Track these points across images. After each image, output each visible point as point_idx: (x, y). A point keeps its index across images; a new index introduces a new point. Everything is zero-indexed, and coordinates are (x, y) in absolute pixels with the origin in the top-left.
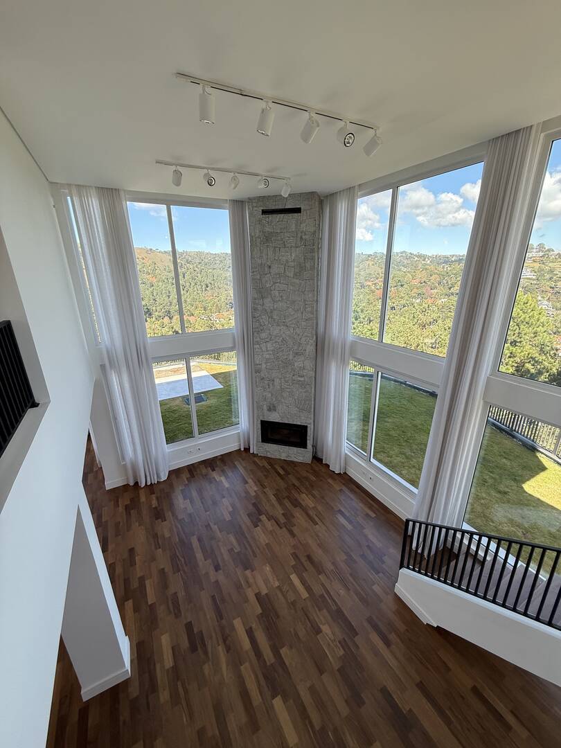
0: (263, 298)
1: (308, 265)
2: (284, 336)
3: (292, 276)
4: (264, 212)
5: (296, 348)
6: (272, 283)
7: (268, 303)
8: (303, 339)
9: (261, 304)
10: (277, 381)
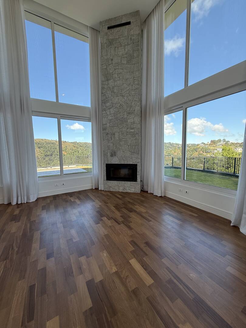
0: (108, 80)
1: (135, 55)
2: (121, 103)
3: (125, 63)
4: (109, 28)
5: (128, 109)
6: (113, 69)
7: (111, 83)
8: (133, 103)
9: (107, 84)
10: (117, 135)
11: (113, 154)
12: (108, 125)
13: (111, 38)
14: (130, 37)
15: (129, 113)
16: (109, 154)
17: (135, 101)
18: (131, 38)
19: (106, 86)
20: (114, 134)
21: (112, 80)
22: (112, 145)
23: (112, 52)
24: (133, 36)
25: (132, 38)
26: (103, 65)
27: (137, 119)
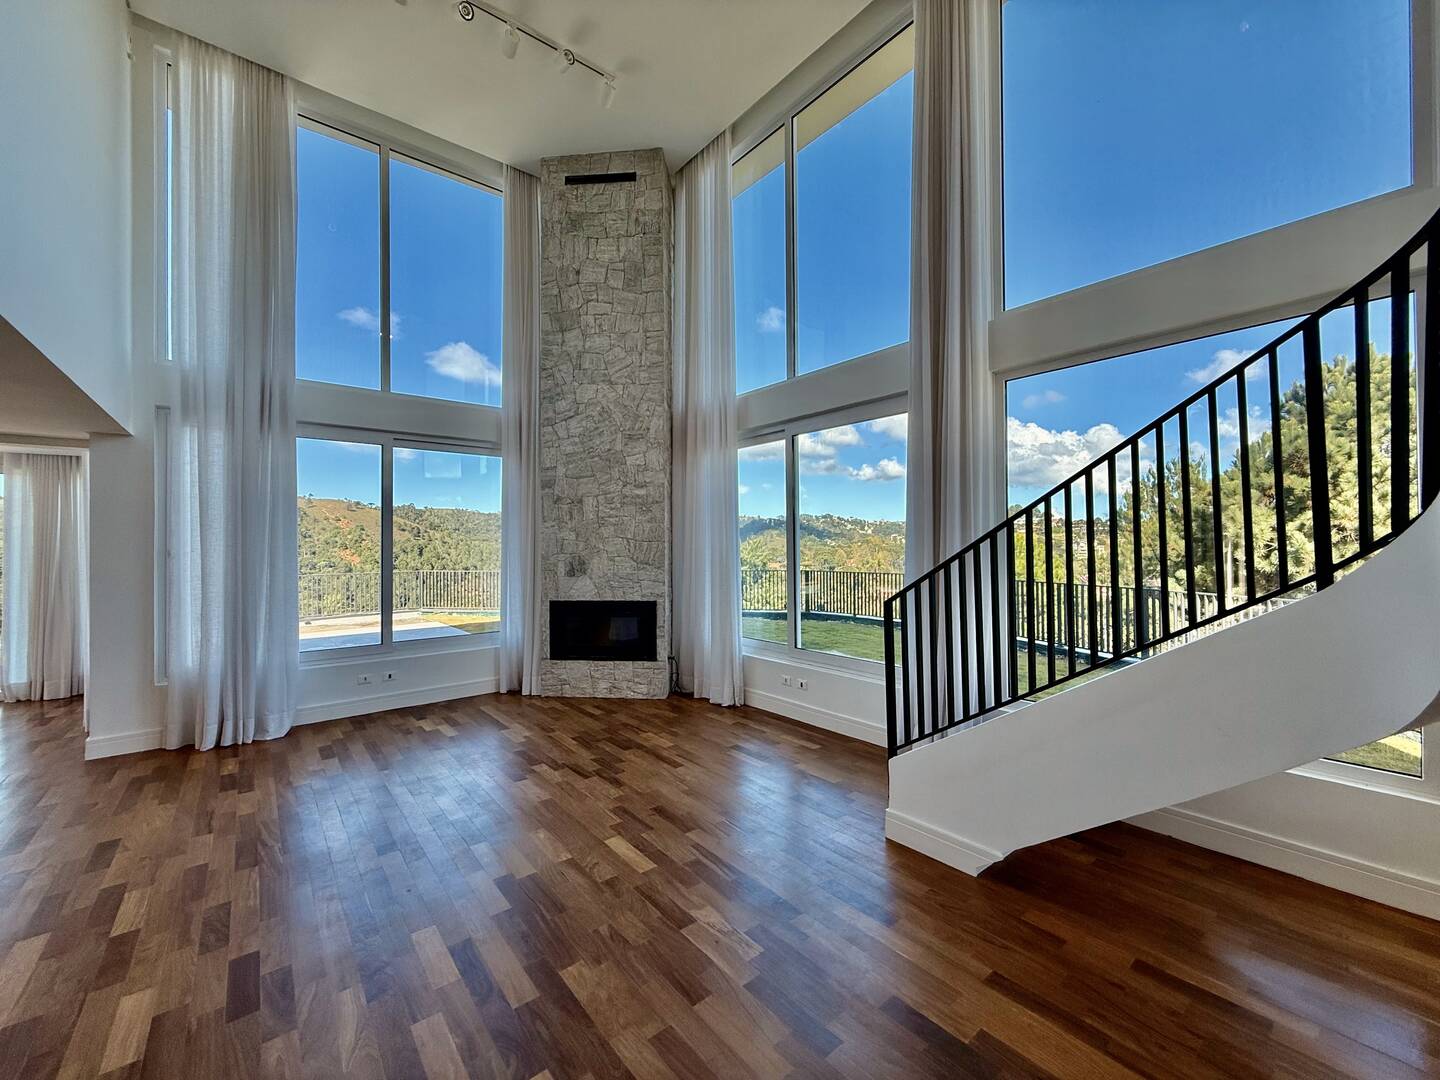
0: (563, 331)
1: (650, 267)
2: (604, 402)
3: (620, 287)
4: (570, 181)
5: (628, 424)
6: (581, 301)
7: (573, 339)
8: (644, 406)
9: (560, 341)
11: (577, 568)
12: (561, 470)
13: (574, 208)
14: (634, 216)
15: (630, 437)
16: (562, 569)
17: (650, 400)
18: (637, 219)
19: (555, 349)
20: (581, 501)
21: (576, 332)
22: (573, 536)
23: (577, 249)
24: (644, 214)
25: (641, 219)
26: (549, 285)
27: (657, 457)
